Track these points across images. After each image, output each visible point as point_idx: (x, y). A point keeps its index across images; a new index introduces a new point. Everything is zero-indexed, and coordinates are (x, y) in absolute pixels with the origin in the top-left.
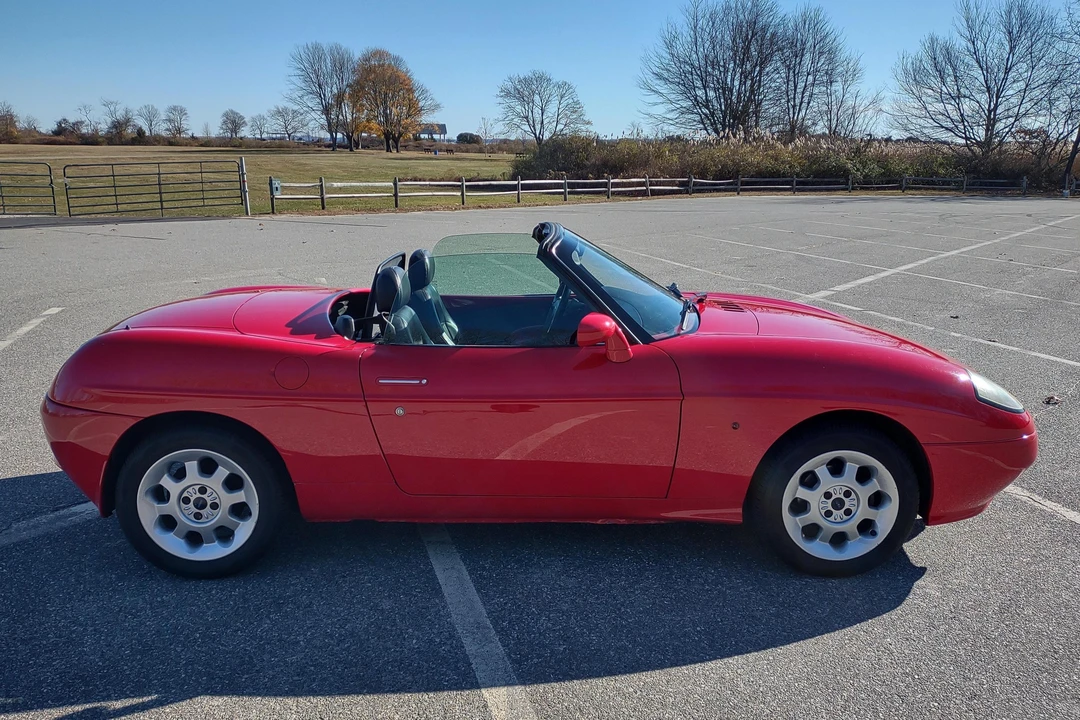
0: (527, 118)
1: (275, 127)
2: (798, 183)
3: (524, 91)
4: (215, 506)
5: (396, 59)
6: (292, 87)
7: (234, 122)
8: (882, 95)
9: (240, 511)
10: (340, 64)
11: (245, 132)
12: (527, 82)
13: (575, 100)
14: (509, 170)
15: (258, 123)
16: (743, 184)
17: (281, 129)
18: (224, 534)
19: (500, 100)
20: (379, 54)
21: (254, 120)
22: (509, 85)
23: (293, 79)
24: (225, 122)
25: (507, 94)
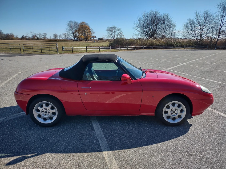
0: (112, 35)
1: (63, 37)
2: (164, 47)
3: (111, 30)
4: (49, 113)
5: (87, 24)
7: (56, 36)
8: (180, 30)
9: (54, 114)
10: (76, 24)
11: (58, 38)
12: (112, 28)
13: (121, 31)
14: (108, 45)
15: (60, 36)
16: (153, 47)
17: (65, 37)
18: (51, 118)
19: (107, 31)
20: (83, 23)
23: (67, 28)
24: (54, 36)
25: (108, 30)
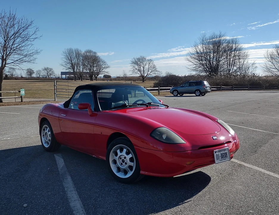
1: (44, 74)
2: (250, 87)
5: (95, 53)
6: (63, 61)
7: (30, 72)
8: (255, 62)
10: (78, 54)
11: (34, 75)
13: (154, 64)
15: (39, 72)
16: (235, 88)
17: (46, 74)
19: (131, 65)
21: (37, 71)
22: (134, 60)
23: (63, 59)
24: (27, 73)
25: (133, 63)
